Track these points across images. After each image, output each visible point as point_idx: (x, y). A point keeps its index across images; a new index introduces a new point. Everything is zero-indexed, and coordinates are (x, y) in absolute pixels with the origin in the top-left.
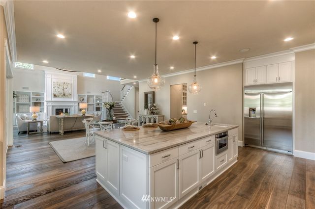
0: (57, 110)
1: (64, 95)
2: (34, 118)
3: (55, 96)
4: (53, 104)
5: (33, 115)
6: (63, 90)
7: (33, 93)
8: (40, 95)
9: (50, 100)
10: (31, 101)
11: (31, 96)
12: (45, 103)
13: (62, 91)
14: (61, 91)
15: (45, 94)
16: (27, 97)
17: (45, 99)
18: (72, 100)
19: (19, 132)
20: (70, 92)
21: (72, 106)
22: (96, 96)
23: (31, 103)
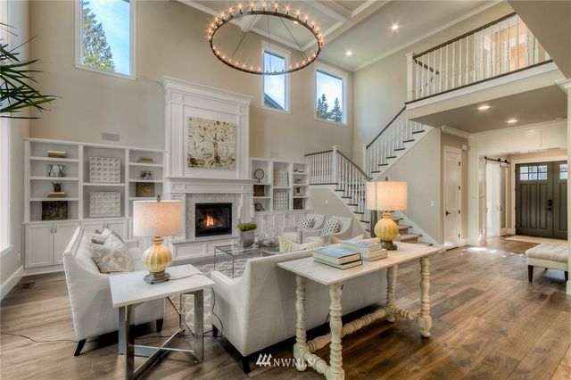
0: (199, 207)
1: (217, 159)
2: (157, 268)
3: (193, 162)
4: (191, 190)
5: (150, 251)
6: (215, 144)
7: (132, 152)
8: (150, 161)
9: (181, 176)
10: (127, 180)
11: (127, 163)
12: (167, 187)
13: (211, 149)
14: (209, 147)
15: (167, 157)
16: (115, 165)
17: (167, 174)
18: (237, 177)
19: (81, 343)
20: (231, 151)
21: (239, 195)
22: (294, 165)
23: (126, 185)
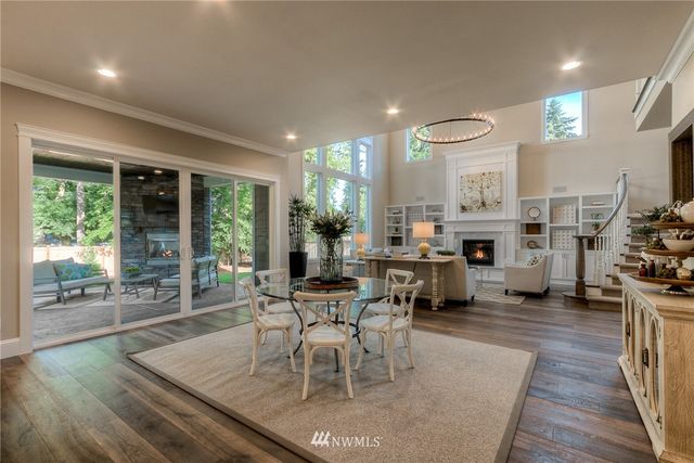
0: (465, 242)
1: (483, 204)
3: (464, 209)
4: (459, 229)
6: (481, 192)
7: (427, 207)
8: (438, 210)
9: (455, 219)
12: (445, 228)
14: (477, 196)
17: (446, 219)
18: (503, 216)
20: (497, 195)
21: (501, 232)
22: (584, 198)
